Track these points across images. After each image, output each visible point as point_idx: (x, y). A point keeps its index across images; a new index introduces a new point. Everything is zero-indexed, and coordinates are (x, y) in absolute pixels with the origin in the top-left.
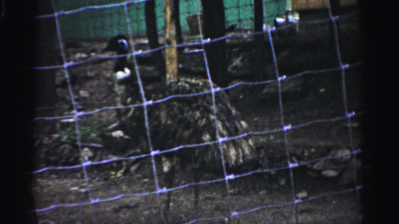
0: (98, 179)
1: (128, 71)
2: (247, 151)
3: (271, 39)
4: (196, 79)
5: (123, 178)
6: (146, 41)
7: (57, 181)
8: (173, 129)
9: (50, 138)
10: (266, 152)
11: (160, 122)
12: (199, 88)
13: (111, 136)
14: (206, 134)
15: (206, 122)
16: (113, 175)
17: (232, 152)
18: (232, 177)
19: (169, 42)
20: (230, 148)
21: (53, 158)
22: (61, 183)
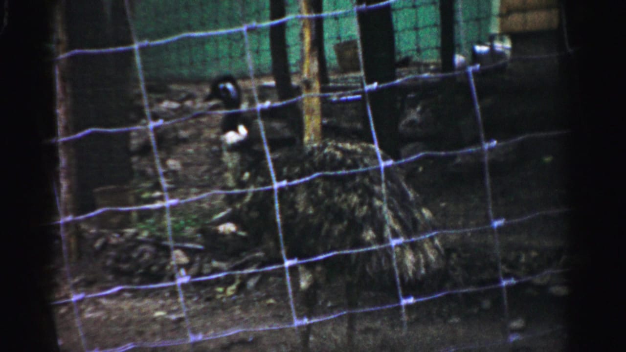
0: (195, 299)
1: (243, 130)
2: (432, 257)
3: (472, 80)
4: (352, 144)
5: (235, 297)
6: (272, 83)
7: (132, 303)
8: (315, 221)
9: (122, 234)
10: (459, 256)
11: (296, 211)
12: (357, 157)
13: (216, 232)
14: (367, 230)
15: (367, 210)
16: (220, 293)
17: (409, 258)
18: (411, 300)
19: (308, 85)
20: (405, 251)
21: (125, 267)
22: (138, 305)
